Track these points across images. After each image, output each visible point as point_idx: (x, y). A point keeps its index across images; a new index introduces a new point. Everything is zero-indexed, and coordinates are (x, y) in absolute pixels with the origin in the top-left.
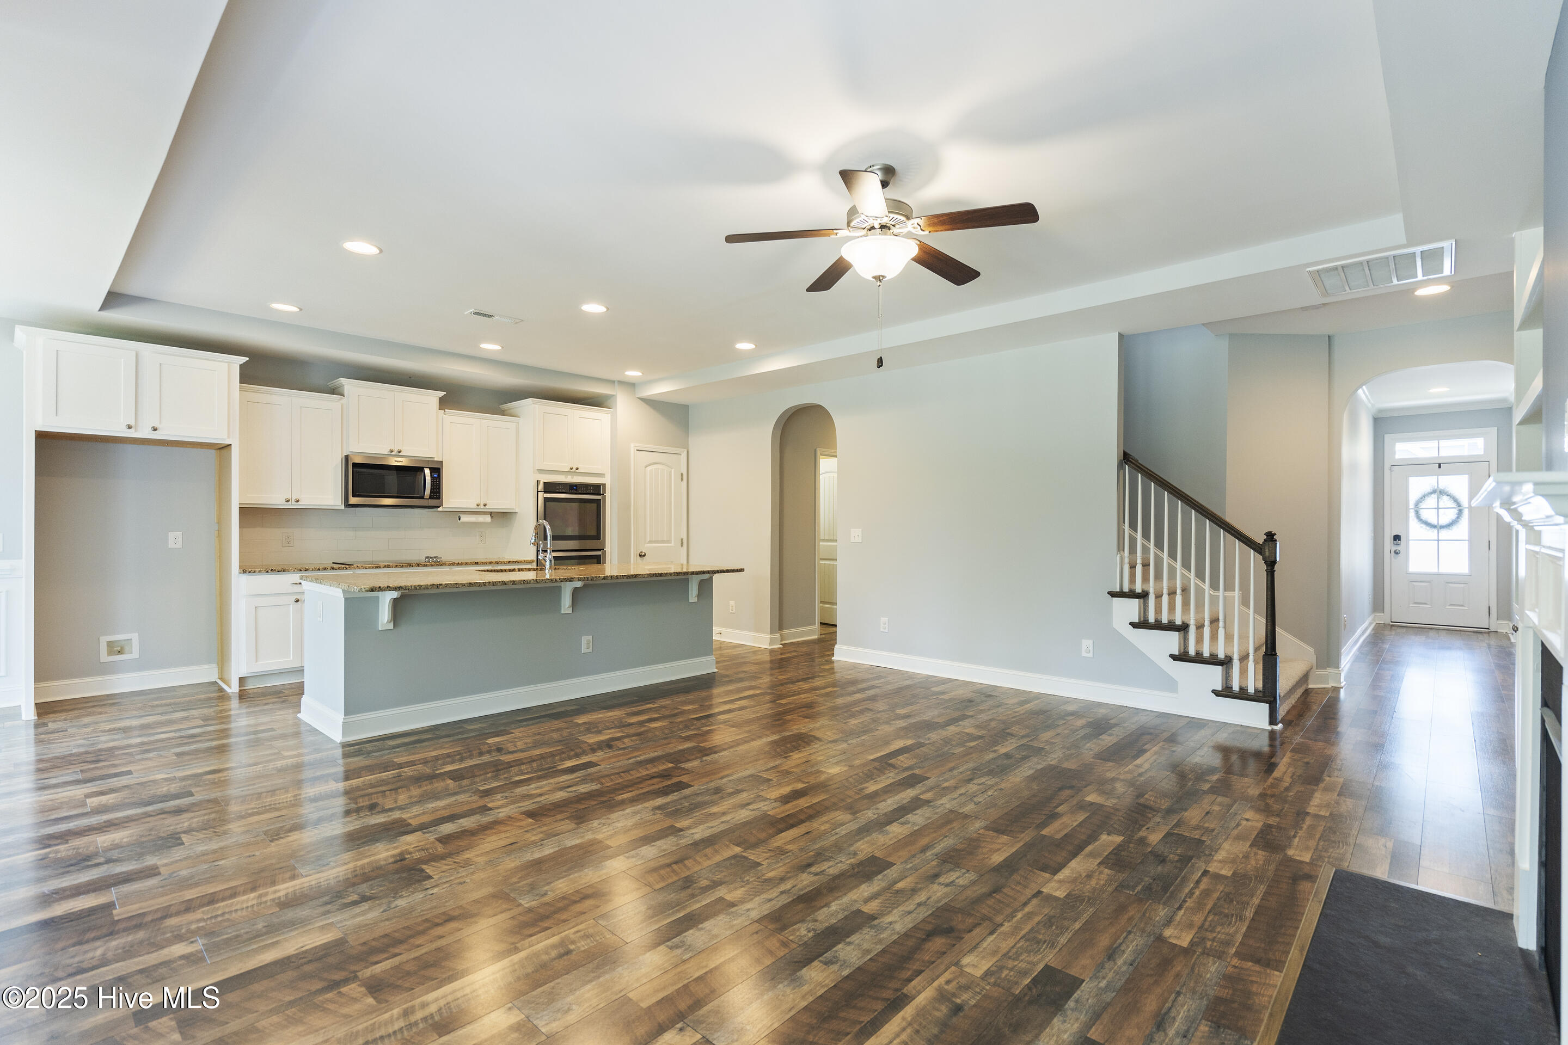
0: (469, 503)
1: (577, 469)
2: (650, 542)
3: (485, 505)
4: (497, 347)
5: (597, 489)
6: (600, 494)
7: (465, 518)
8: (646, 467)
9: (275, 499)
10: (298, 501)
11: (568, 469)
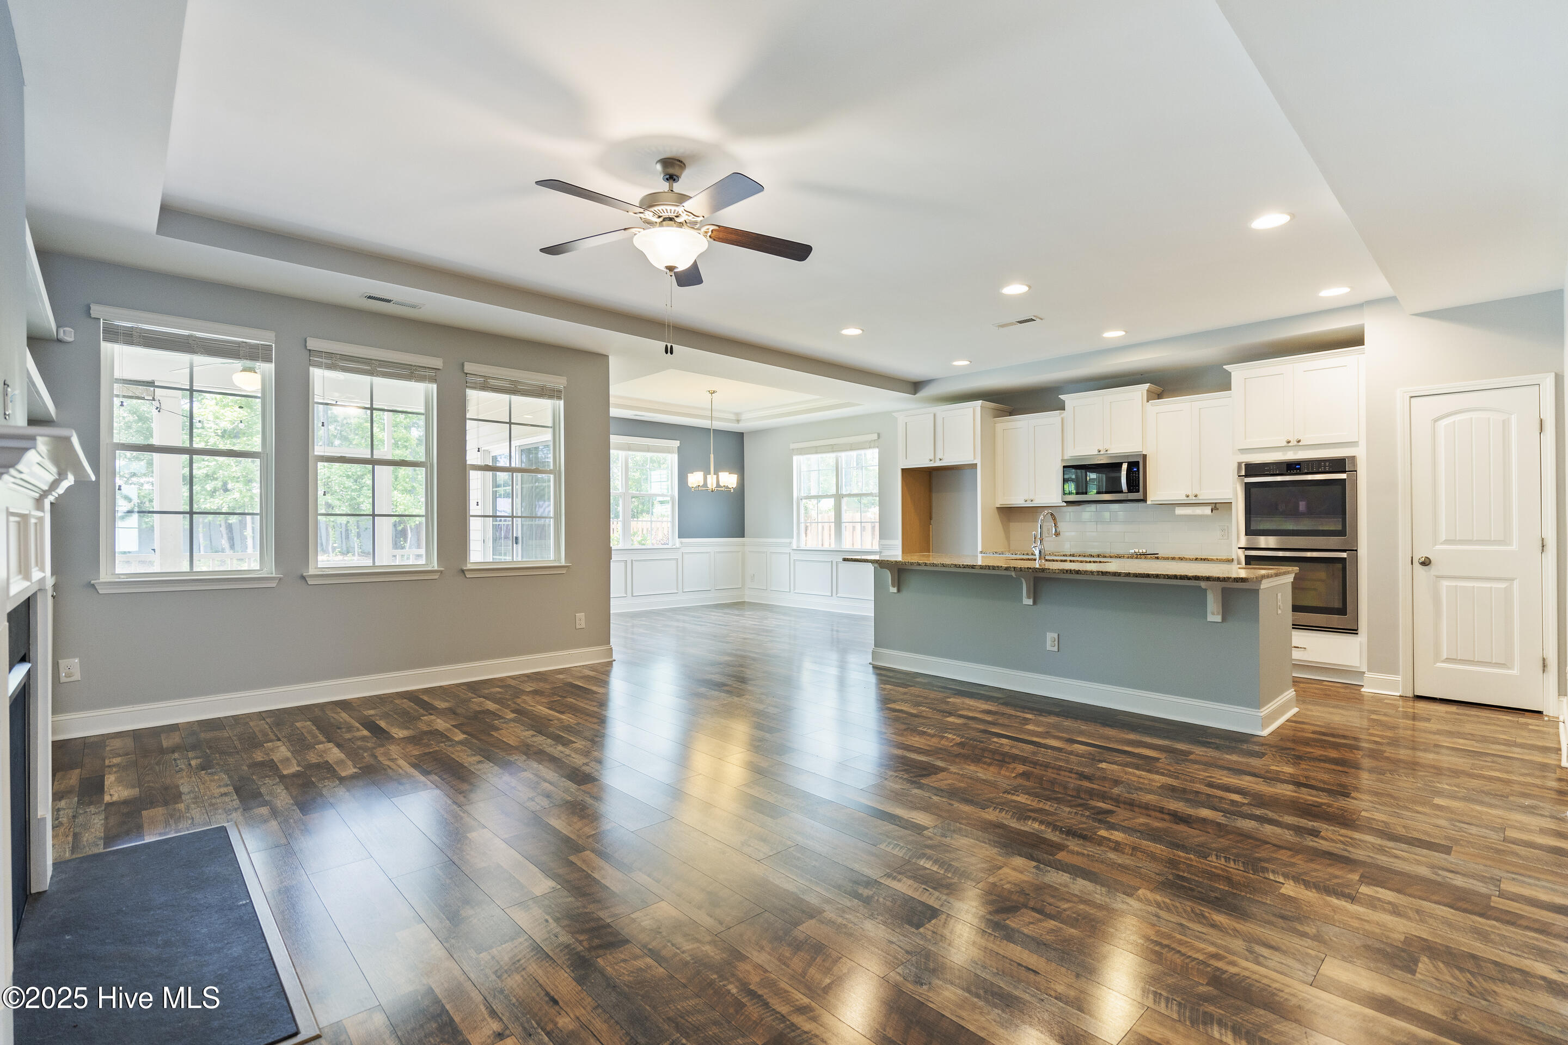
0: (1178, 495)
1: (1299, 441)
2: (1447, 542)
3: (1196, 496)
4: (1120, 333)
5: (1339, 465)
6: (1344, 472)
7: (1179, 511)
8: (1436, 420)
9: (1018, 500)
10: (1032, 501)
11: (1285, 444)
